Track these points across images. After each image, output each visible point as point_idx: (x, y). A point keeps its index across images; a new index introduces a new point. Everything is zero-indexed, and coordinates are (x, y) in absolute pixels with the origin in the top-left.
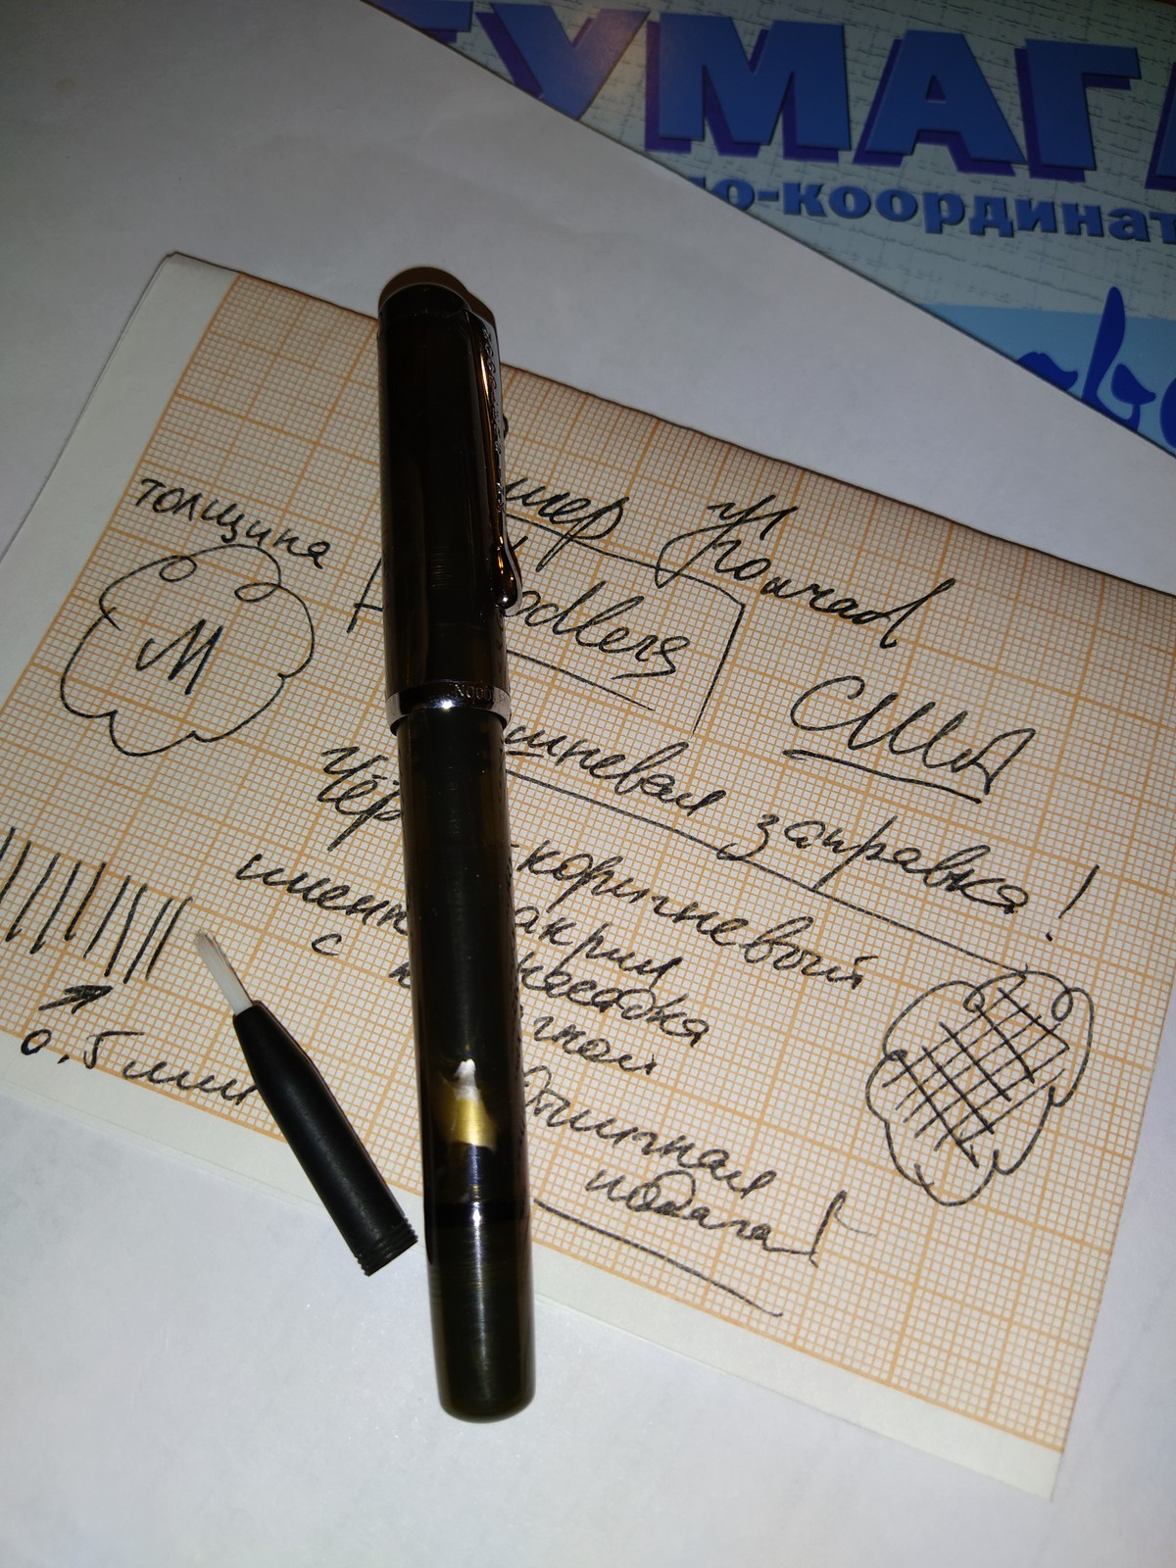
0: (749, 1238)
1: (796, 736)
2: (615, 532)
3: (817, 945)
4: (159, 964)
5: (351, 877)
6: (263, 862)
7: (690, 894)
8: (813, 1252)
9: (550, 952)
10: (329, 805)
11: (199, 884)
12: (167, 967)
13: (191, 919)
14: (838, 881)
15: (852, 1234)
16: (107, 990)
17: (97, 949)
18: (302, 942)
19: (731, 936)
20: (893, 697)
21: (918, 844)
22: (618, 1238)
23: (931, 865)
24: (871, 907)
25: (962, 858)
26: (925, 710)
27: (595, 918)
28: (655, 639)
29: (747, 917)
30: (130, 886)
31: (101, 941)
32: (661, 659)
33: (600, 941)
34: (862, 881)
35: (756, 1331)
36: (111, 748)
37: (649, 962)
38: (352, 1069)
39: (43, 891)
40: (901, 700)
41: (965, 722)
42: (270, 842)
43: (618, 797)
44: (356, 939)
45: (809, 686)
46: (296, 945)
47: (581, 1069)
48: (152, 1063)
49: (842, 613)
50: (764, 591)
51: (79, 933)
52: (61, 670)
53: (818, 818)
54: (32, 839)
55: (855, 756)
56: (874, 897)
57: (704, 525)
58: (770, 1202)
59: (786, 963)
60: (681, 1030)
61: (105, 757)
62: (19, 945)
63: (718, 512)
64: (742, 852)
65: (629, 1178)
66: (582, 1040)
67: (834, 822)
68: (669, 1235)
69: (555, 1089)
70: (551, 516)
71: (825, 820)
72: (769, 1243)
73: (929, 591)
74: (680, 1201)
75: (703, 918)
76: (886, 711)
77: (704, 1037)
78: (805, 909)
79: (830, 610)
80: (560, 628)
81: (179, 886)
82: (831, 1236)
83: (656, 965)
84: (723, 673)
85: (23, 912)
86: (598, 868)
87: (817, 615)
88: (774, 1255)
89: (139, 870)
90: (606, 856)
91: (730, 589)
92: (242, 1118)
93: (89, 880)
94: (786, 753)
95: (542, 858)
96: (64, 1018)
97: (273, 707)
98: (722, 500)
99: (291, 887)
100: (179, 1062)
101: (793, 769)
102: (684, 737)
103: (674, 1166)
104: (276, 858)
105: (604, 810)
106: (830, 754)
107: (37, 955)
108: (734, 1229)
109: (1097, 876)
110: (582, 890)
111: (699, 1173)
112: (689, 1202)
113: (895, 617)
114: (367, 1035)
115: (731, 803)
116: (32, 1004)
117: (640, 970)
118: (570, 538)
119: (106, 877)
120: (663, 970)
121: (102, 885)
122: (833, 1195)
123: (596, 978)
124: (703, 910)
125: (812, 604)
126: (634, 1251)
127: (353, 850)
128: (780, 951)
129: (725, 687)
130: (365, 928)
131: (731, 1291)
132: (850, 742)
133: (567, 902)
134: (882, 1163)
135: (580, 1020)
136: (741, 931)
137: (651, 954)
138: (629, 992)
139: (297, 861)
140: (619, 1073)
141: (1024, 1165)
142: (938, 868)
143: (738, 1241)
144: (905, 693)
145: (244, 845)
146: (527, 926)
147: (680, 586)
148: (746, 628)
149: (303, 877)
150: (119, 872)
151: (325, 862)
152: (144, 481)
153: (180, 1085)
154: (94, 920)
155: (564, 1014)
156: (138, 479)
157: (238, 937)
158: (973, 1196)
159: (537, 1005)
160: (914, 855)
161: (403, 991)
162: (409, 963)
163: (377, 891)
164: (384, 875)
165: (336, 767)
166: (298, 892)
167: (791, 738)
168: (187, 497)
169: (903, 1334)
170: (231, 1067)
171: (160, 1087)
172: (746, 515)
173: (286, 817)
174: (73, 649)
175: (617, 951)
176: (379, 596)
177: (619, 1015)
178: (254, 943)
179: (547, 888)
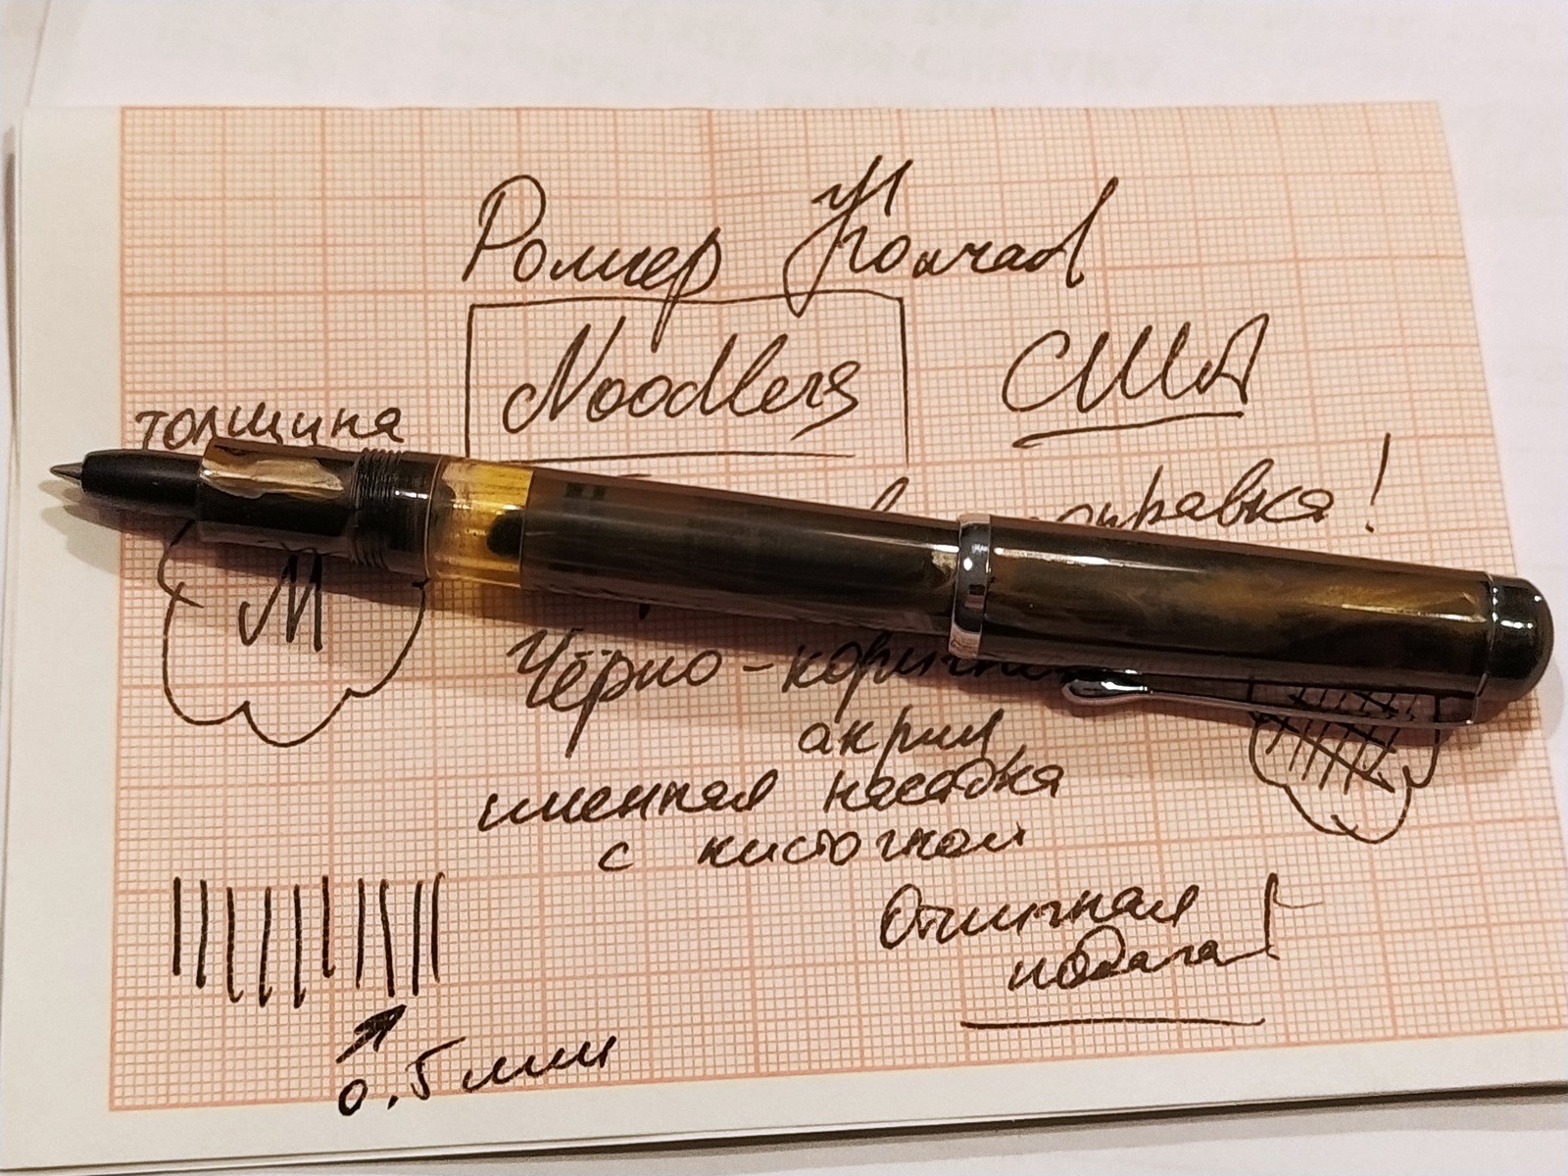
0: (1198, 962)
1: (1018, 420)
2: (721, 273)
4: (442, 959)
5: (606, 776)
6: (501, 800)
8: (1268, 946)
9: (859, 764)
10: (543, 708)
11: (442, 855)
12: (454, 958)
13: (453, 896)
15: (1299, 912)
16: (400, 1010)
17: (367, 973)
18: (587, 867)
20: (1104, 338)
22: (1066, 1023)
23: (1219, 503)
25: (1247, 484)
26: (1143, 338)
27: (890, 707)
28: (819, 376)
30: (368, 890)
31: (367, 962)
32: (836, 395)
33: (908, 729)
35: (1245, 1047)
36: (264, 747)
37: (969, 729)
38: (706, 977)
39: (272, 935)
40: (1114, 338)
41: (1192, 334)
42: (498, 775)
44: (643, 839)
45: (1011, 362)
46: (582, 873)
47: (948, 871)
48: (489, 1066)
49: (1010, 264)
50: (916, 274)
51: (338, 964)
52: (159, 682)
53: (1079, 502)
54: (230, 884)
55: (1091, 419)
57: (818, 225)
58: (1204, 917)
60: (1035, 784)
61: (263, 760)
62: (278, 1004)
63: (826, 202)
65: (1049, 958)
66: (935, 840)
67: (1099, 499)
68: (1117, 996)
69: (929, 902)
70: (641, 281)
71: (1088, 501)
72: (1221, 958)
73: (1094, 202)
74: (1113, 957)
76: (1104, 354)
77: (1063, 782)
79: (996, 267)
80: (709, 406)
81: (421, 866)
82: (1279, 923)
83: (977, 729)
84: (911, 385)
85: (264, 968)
86: (871, 651)
87: (985, 277)
88: (1231, 967)
89: (368, 868)
90: (872, 637)
91: (878, 287)
92: (615, 1077)
93: (319, 902)
94: (1016, 445)
95: (805, 666)
96: (370, 1059)
97: (426, 624)
98: (826, 187)
99: (545, 813)
100: (519, 1051)
101: (1030, 459)
102: (900, 473)
103: (1091, 925)
104: (513, 790)
106: (1064, 427)
107: (304, 1007)
108: (1179, 961)
109: (1392, 444)
110: (863, 683)
111: (1119, 922)
112: (1122, 955)
113: (1070, 247)
114: (704, 934)
116: (327, 1061)
117: (963, 741)
118: (676, 298)
119: (335, 893)
120: (987, 731)
121: (335, 901)
122: (1264, 883)
123: (920, 770)
125: (974, 267)
126: (1088, 1027)
127: (594, 746)
129: (920, 399)
130: (648, 823)
131: (1203, 1021)
132: (1080, 405)
133: (853, 703)
134: (1299, 829)
135: (924, 821)
137: (967, 719)
138: (962, 770)
139: (539, 784)
140: (990, 856)
141: (1437, 770)
142: (1228, 503)
143: (1189, 970)
144: (1114, 329)
145: (472, 792)
146: (821, 747)
147: (821, 306)
148: (914, 323)
149: (554, 797)
150: (347, 879)
151: (569, 772)
152: (139, 418)
153: (530, 1073)
154: (347, 942)
155: (904, 822)
156: (130, 417)
157: (515, 892)
158: (1401, 822)
159: (870, 824)
160: (1197, 500)
161: (723, 870)
162: (714, 840)
163: (641, 777)
164: (641, 758)
165: (531, 663)
166: (556, 816)
167: (1014, 427)
168: (200, 417)
169: (1389, 985)
170: (576, 1031)
171: (510, 1084)
172: (859, 195)
173: (502, 740)
174: (160, 651)
175: (930, 731)
176: (485, 449)
177: (962, 798)
178: (536, 891)
179: (824, 695)
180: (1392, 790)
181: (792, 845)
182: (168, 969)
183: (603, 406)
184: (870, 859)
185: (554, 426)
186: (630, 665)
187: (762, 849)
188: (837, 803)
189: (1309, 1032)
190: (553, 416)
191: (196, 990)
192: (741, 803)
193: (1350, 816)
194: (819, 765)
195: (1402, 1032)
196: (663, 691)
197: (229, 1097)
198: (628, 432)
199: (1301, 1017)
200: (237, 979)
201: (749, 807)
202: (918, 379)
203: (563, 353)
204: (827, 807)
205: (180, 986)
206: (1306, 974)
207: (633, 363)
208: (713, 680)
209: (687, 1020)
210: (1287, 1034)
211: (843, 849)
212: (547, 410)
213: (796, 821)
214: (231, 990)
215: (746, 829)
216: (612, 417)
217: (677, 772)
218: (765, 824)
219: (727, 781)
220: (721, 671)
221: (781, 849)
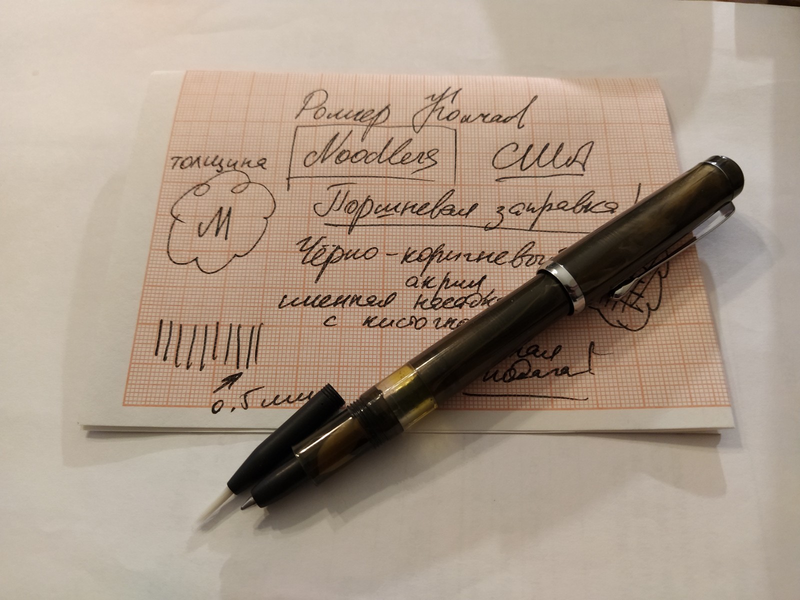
0: (561, 375)
1: (498, 172)
2: (390, 118)
3: (540, 251)
4: (259, 356)
5: (330, 291)
6: (288, 298)
7: (479, 249)
8: (590, 370)
9: (429, 292)
10: (308, 264)
11: (263, 316)
12: (264, 356)
13: (265, 332)
14: (539, 224)
15: (603, 356)
16: (241, 374)
17: (229, 359)
18: (319, 324)
19: (503, 260)
20: (531, 146)
21: (565, 199)
22: (505, 396)
23: (574, 205)
24: (556, 229)
25: (585, 199)
26: (546, 147)
27: (442, 272)
28: (423, 153)
29: (507, 250)
30: (233, 328)
31: (230, 355)
32: (429, 160)
33: (448, 280)
34: (548, 219)
35: (580, 409)
36: (202, 274)
37: (473, 282)
39: (195, 343)
40: (535, 146)
41: (564, 147)
42: (288, 288)
43: (433, 220)
44: (342, 315)
45: (496, 152)
46: (317, 327)
48: (272, 398)
49: (497, 121)
50: (462, 122)
51: (218, 355)
52: (166, 248)
53: (520, 202)
54: (182, 323)
55: (525, 173)
56: (556, 225)
57: (426, 105)
58: (564, 357)
59: (530, 263)
61: (200, 278)
62: (194, 369)
63: (430, 99)
64: (494, 225)
65: (501, 369)
66: (457, 322)
67: (528, 201)
68: (527, 385)
70: (360, 120)
71: (524, 201)
72: (570, 373)
73: (529, 103)
74: (526, 371)
75: (489, 256)
76: (531, 152)
78: (530, 239)
79: (492, 121)
80: (381, 160)
81: (255, 320)
82: (595, 361)
83: (476, 282)
84: (458, 158)
85: (190, 355)
86: (436, 251)
87: (487, 124)
88: (574, 377)
89: (234, 320)
90: (437, 246)
91: (447, 125)
93: (214, 331)
94: (497, 180)
95: (410, 256)
96: (226, 392)
97: (267, 232)
98: (430, 94)
99: (305, 303)
100: (285, 393)
101: (502, 186)
102: (452, 188)
103: (517, 358)
105: (429, 227)
106: (515, 175)
107: (203, 371)
108: (553, 374)
109: (642, 187)
110: (432, 262)
111: (529, 358)
112: (530, 370)
113: (519, 116)
115: (482, 207)
116: (209, 392)
117: (470, 286)
118: (372, 125)
119: (221, 328)
120: (480, 283)
121: (220, 331)
122: (588, 345)
123: (452, 296)
124: (487, 253)
125: (483, 121)
127: (326, 280)
128: (526, 259)
129: (461, 163)
130: (344, 310)
131: (563, 398)
132: (521, 169)
133: (428, 269)
135: (453, 315)
136: (507, 256)
137: (472, 278)
138: (469, 296)
139: (304, 292)
141: (661, 304)
142: (577, 205)
143: (557, 378)
144: (535, 143)
145: (277, 294)
146: (414, 285)
147: (426, 130)
148: (460, 138)
149: (309, 298)
150: (226, 323)
151: (316, 289)
152: (172, 159)
153: (289, 402)
154: (223, 347)
155: (445, 315)
156: (169, 158)
157: (290, 332)
158: (646, 323)
159: (431, 315)
160: (565, 204)
161: (372, 329)
162: (370, 317)
163: (343, 292)
164: (344, 285)
165: (305, 248)
166: (309, 304)
167: (496, 174)
168: (194, 159)
169: (642, 386)
170: (308, 387)
171: (280, 405)
172: (442, 97)
173: (291, 275)
174: (167, 238)
175: (457, 282)
176: (296, 172)
177: (469, 307)
178: (298, 332)
179: (417, 266)
180: (642, 311)
181: (400, 321)
182: (152, 354)
183: (341, 159)
184: (430, 328)
185: (322, 165)
186: (343, 251)
187: (388, 322)
188: (419, 306)
189: (607, 404)
190: (322, 162)
191: (163, 362)
192: (381, 304)
193: (624, 321)
194: (413, 292)
195: (647, 405)
196: (355, 261)
197: (169, 404)
198: (350, 168)
199: (604, 398)
200: (179, 359)
201: (384, 306)
202: (461, 156)
203: (328, 141)
204: (415, 308)
205: (157, 360)
206: (606, 381)
207: (354, 145)
208: (374, 258)
209: (353, 385)
210: (598, 404)
211: (420, 324)
212: (320, 160)
213: (402, 312)
214: (176, 363)
215: (382, 314)
216: (344, 163)
217: (357, 291)
218: (389, 312)
219: (377, 295)
220: (378, 255)
221: (396, 322)
